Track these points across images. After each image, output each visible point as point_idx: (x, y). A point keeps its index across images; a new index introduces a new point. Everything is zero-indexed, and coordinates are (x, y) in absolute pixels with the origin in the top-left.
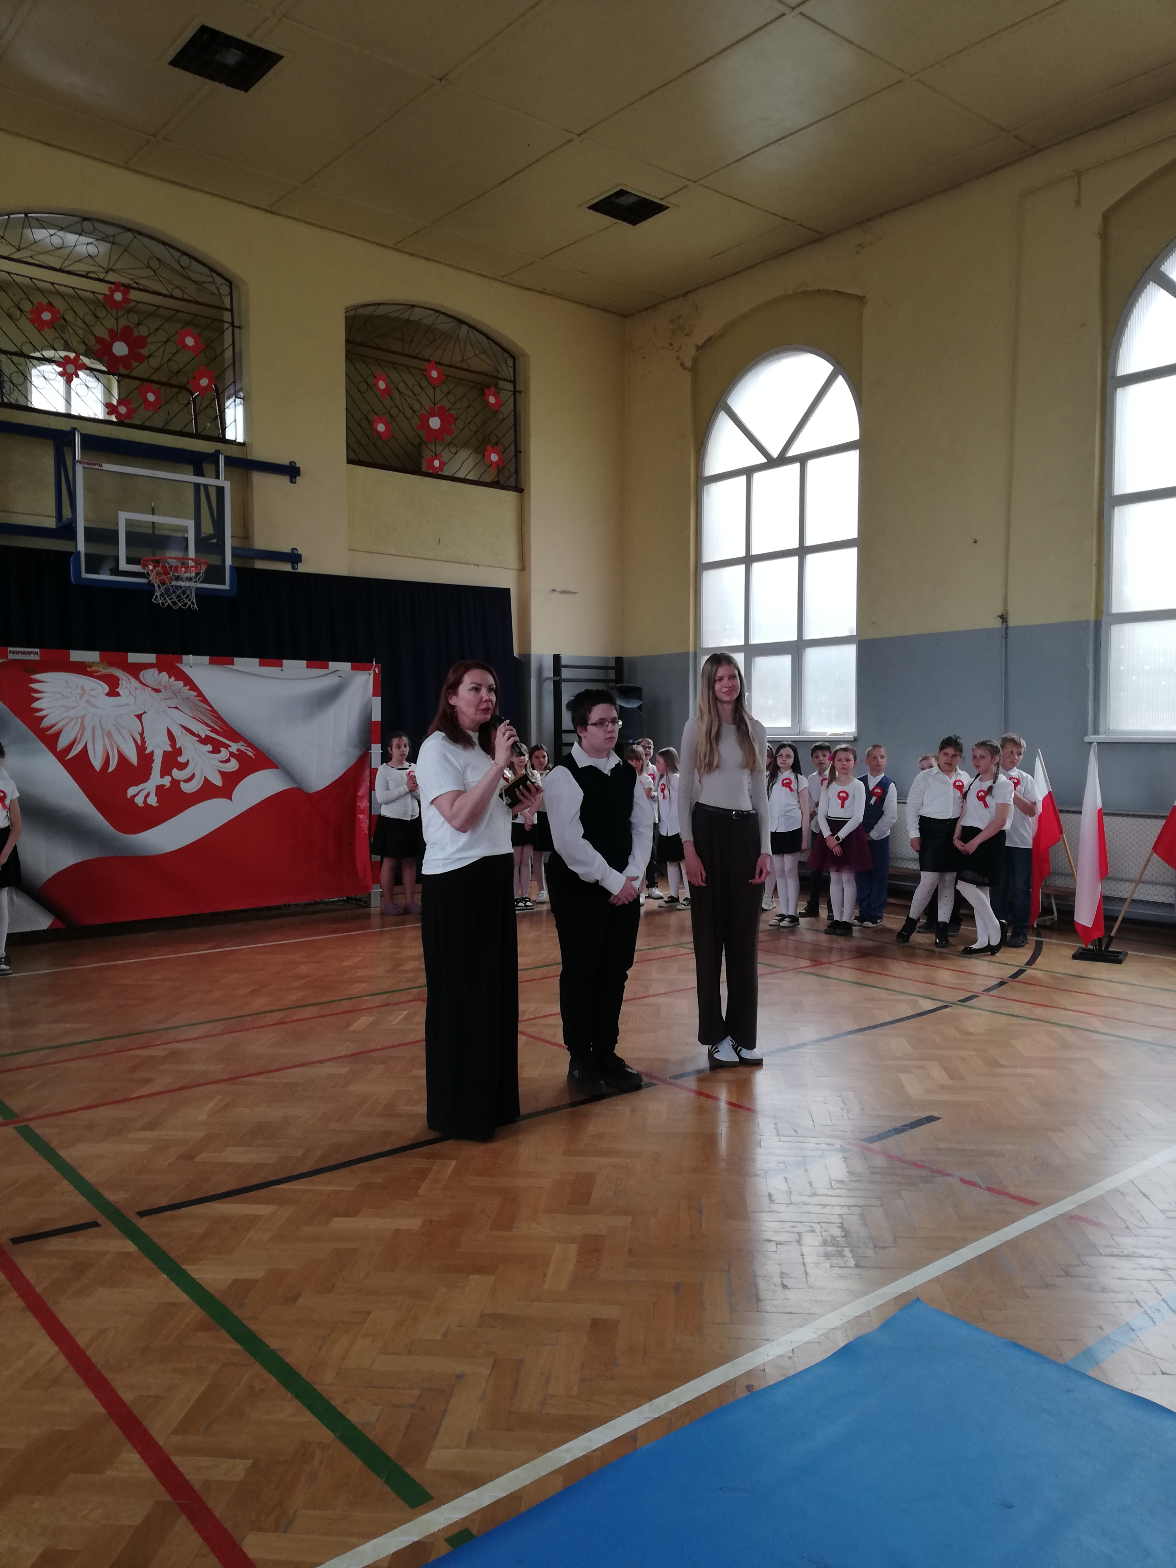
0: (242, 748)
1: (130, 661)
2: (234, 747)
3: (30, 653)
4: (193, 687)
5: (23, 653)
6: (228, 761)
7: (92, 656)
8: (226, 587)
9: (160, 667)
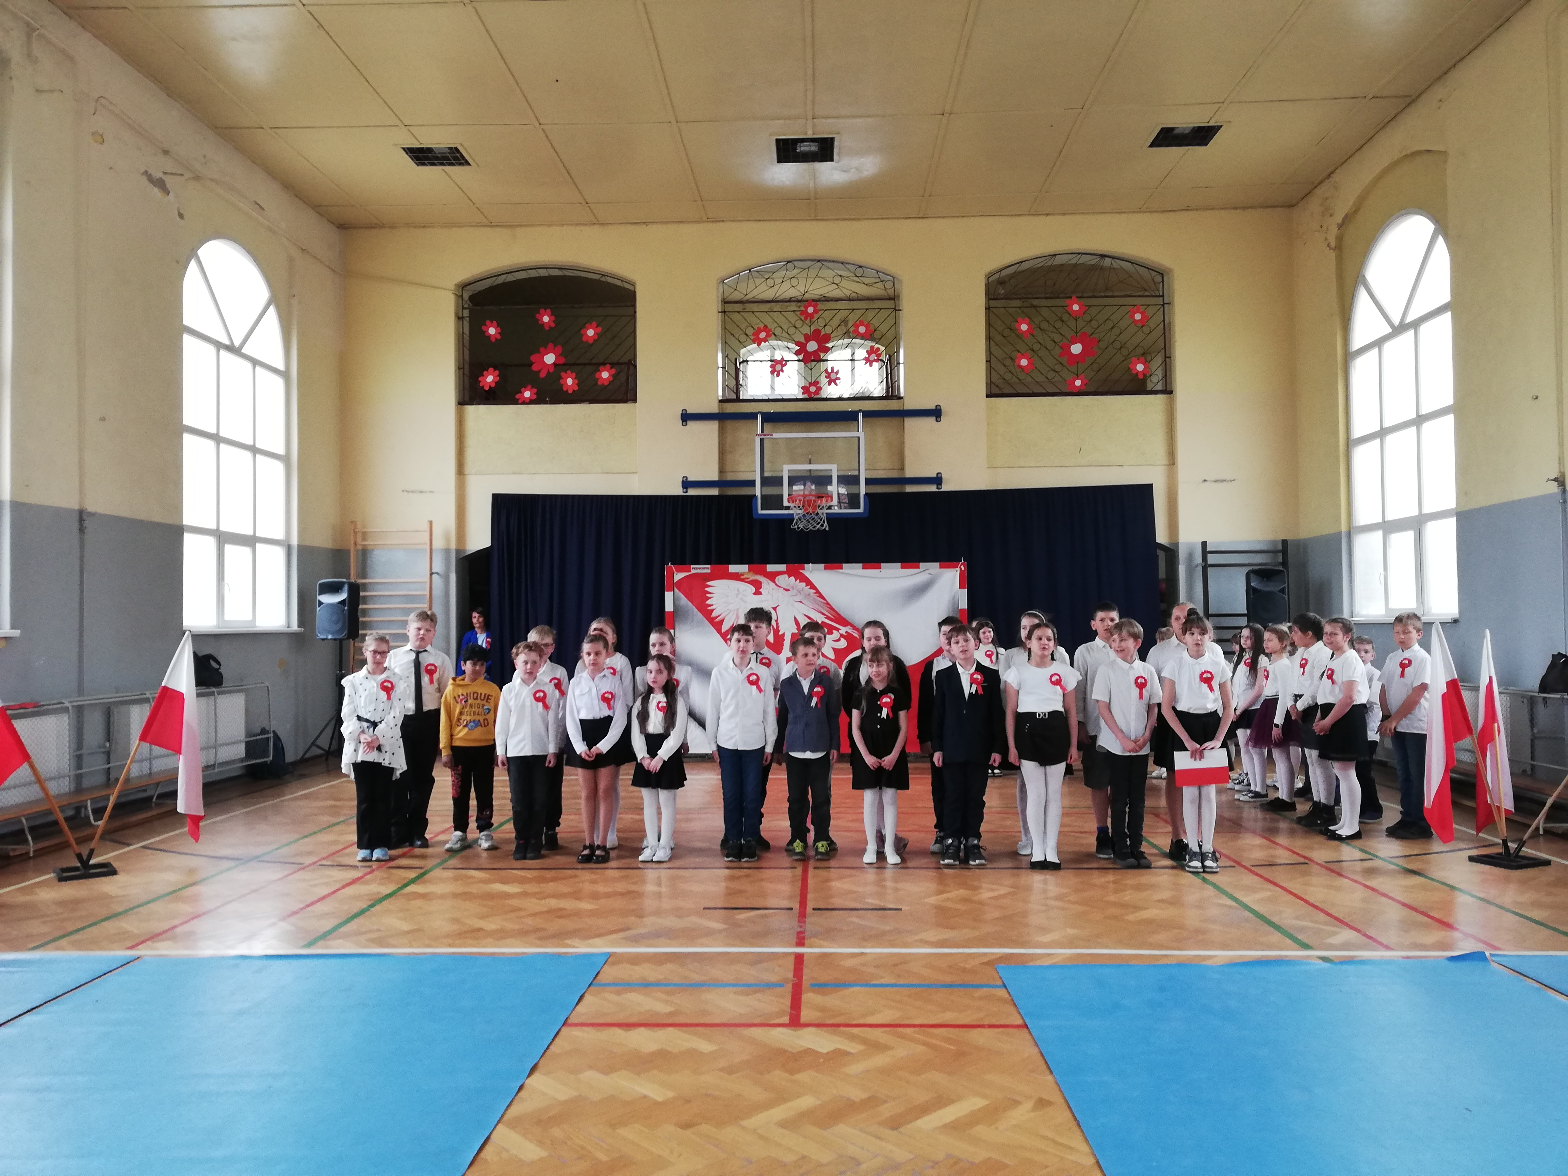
0: (850, 631)
1: (768, 570)
2: (843, 630)
3: (704, 568)
4: (813, 587)
5: (700, 568)
6: (839, 640)
7: (743, 569)
8: (861, 510)
9: (789, 573)
